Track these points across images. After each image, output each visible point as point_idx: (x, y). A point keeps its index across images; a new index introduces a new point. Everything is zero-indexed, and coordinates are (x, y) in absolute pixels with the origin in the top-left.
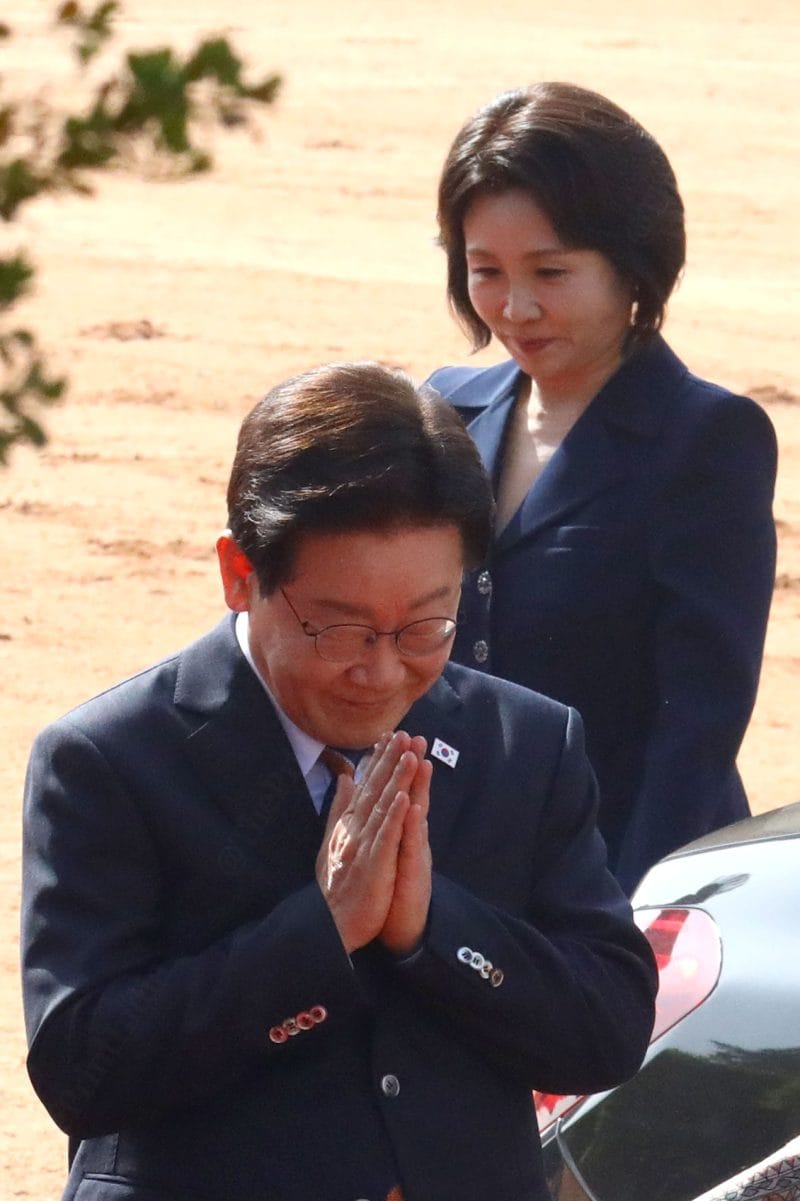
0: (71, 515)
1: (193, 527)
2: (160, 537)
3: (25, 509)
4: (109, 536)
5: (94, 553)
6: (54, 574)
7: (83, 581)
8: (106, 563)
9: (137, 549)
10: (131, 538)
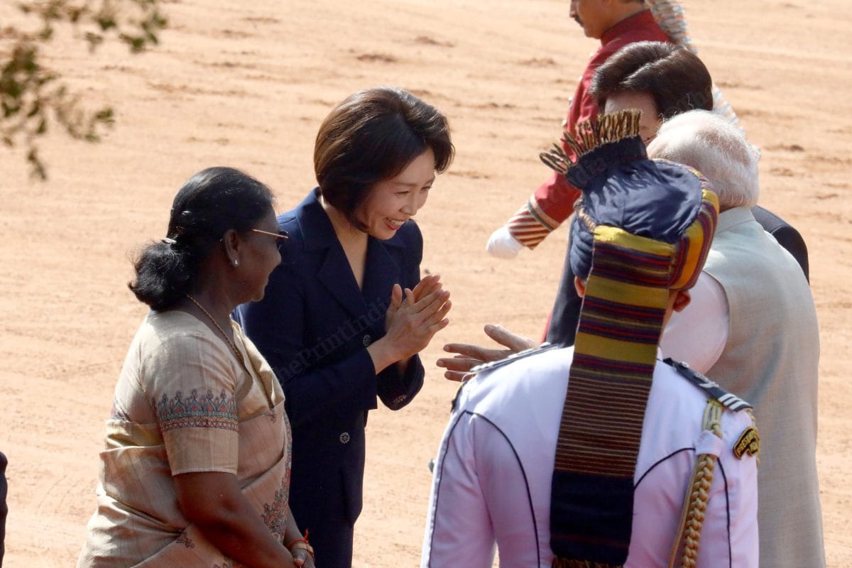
0: (141, 73)
1: (190, 80)
2: (177, 84)
3: (123, 69)
4: (156, 82)
5: (150, 89)
6: (132, 97)
7: (145, 100)
8: (154, 93)
9: (166, 88)
10: (165, 84)
